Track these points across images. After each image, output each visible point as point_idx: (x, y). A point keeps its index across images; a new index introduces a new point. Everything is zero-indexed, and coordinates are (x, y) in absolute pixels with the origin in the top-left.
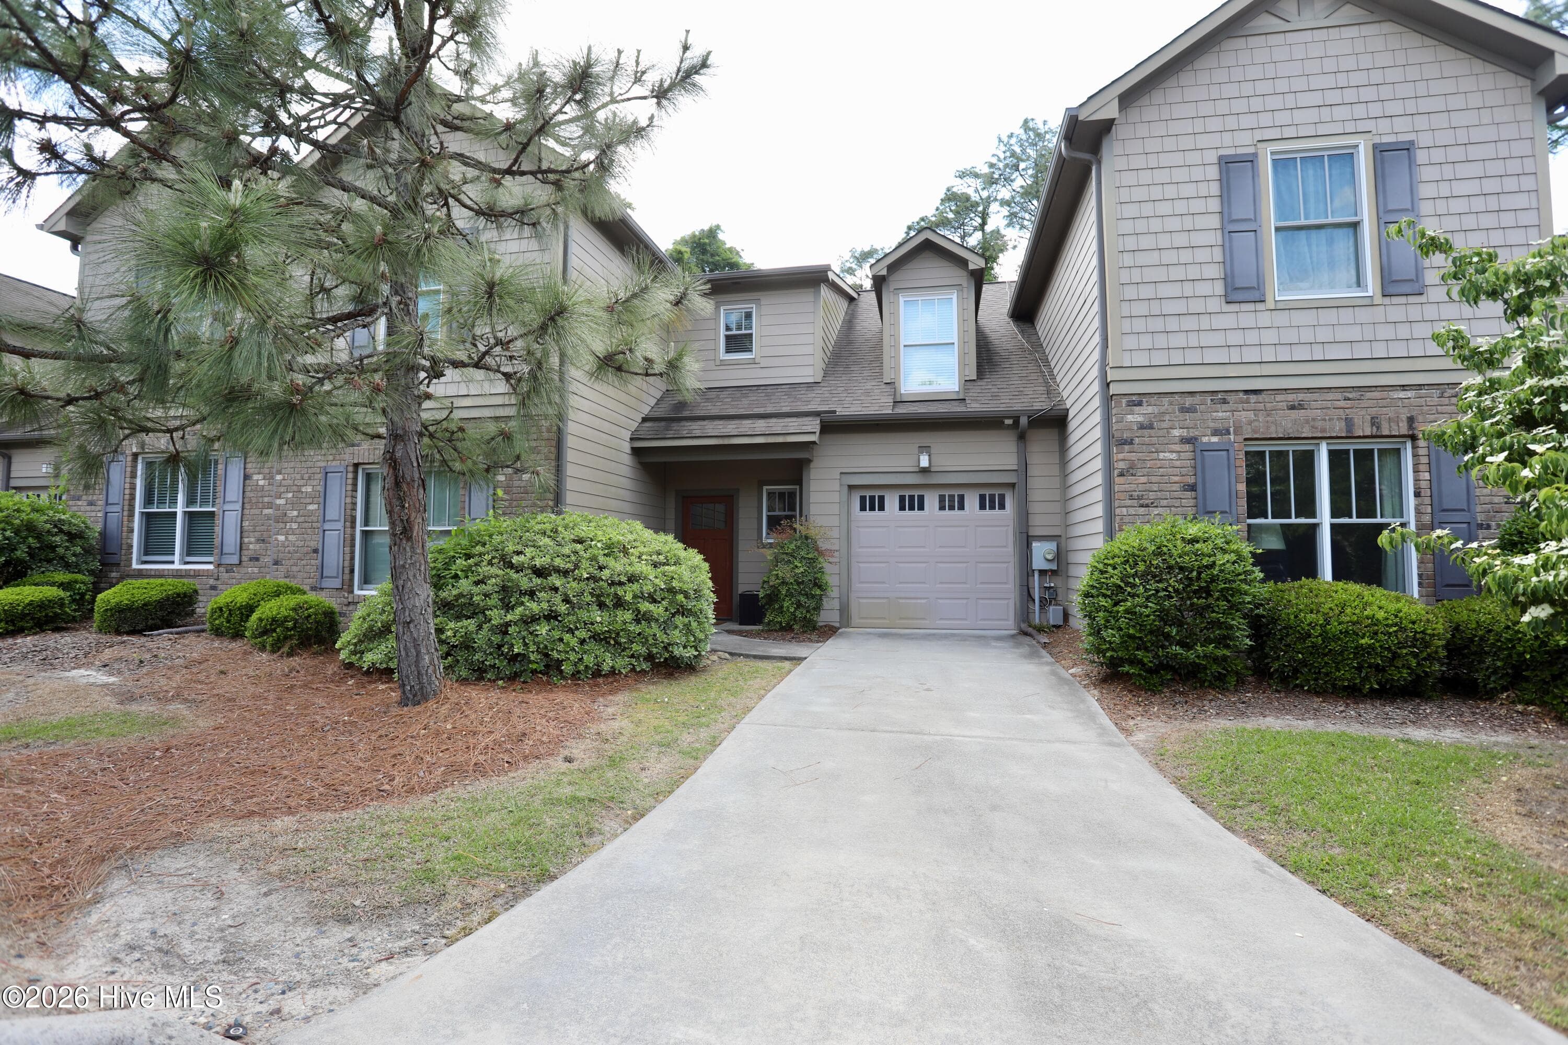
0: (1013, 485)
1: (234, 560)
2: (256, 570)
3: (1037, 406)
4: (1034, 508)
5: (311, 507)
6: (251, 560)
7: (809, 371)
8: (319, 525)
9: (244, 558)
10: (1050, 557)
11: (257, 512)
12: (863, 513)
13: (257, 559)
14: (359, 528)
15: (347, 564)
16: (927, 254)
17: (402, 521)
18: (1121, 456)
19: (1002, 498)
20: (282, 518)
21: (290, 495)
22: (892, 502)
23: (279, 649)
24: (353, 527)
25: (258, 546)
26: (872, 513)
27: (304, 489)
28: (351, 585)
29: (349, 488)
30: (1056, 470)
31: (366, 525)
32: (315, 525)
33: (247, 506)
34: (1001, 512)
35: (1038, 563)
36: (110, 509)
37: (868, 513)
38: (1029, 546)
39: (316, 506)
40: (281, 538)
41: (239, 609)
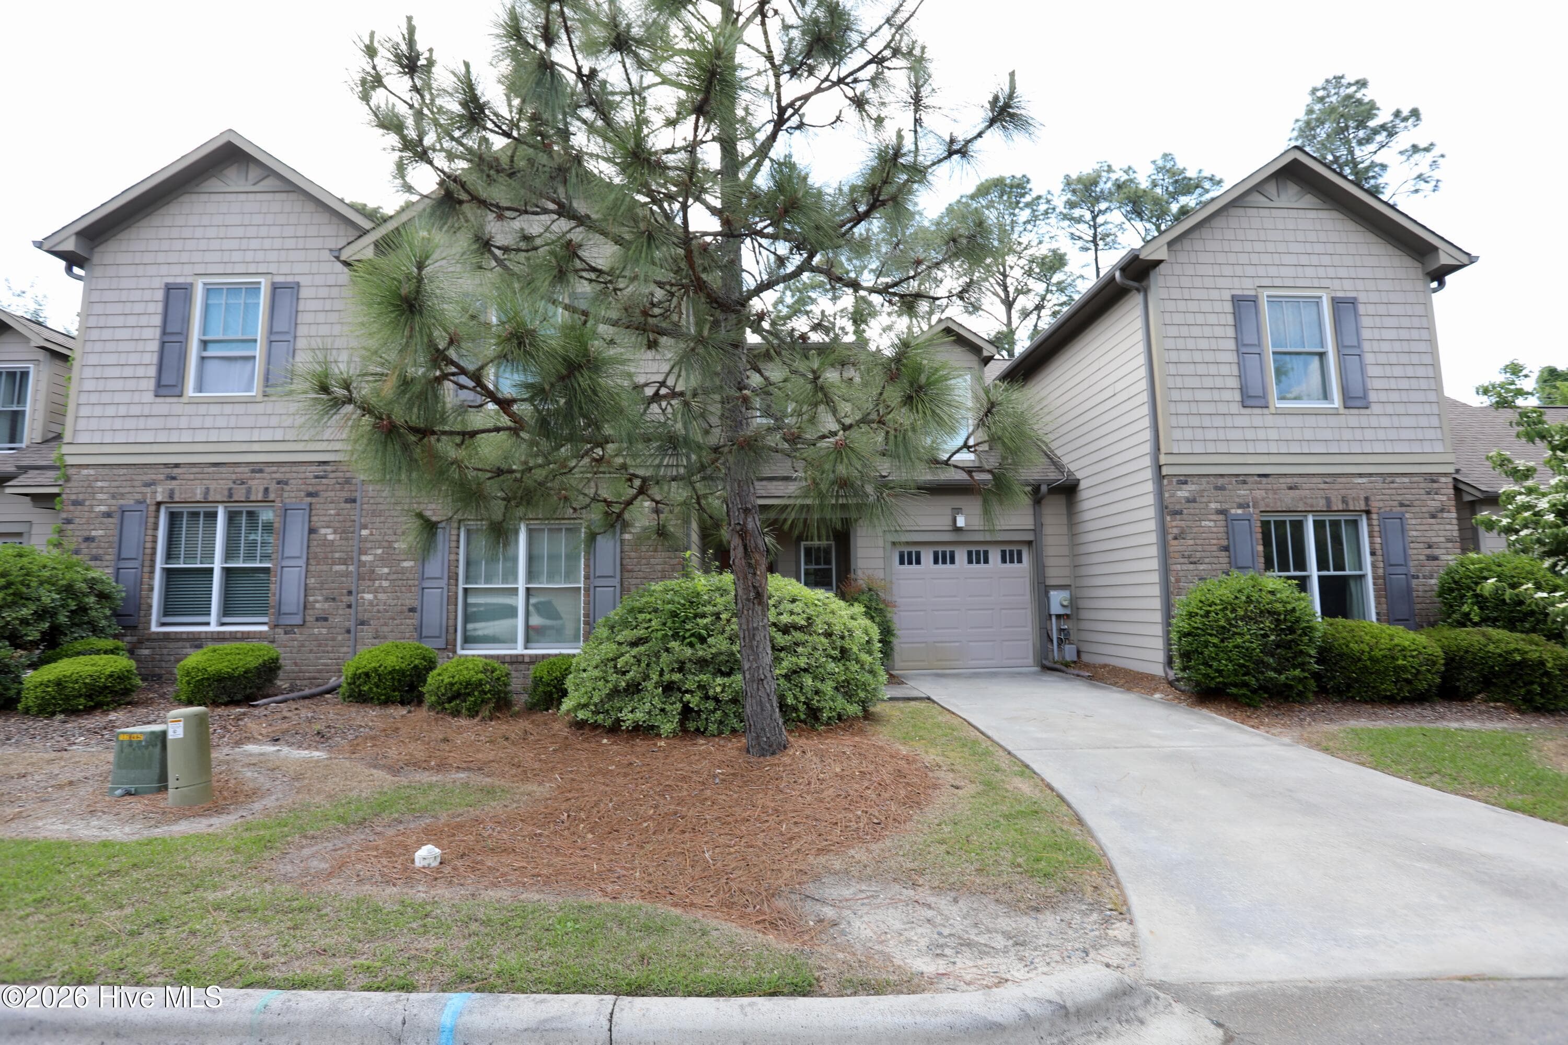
0: (1029, 543)
1: (298, 620)
2: (324, 631)
3: (1053, 478)
4: (1049, 562)
5: (406, 564)
6: (317, 619)
8: (416, 583)
9: (308, 618)
10: (1065, 603)
11: (325, 568)
12: (902, 567)
13: (326, 619)
14: (461, 585)
15: (451, 622)
18: (1174, 524)
19: (1020, 553)
20: (372, 576)
21: (379, 551)
22: (927, 557)
23: (477, 713)
24: (457, 585)
25: (326, 605)
26: (911, 567)
27: (396, 545)
28: (455, 646)
29: (454, 544)
30: (1064, 530)
31: (466, 583)
32: (410, 582)
33: (311, 561)
34: (1019, 565)
35: (1056, 609)
36: (123, 564)
37: (906, 567)
38: (1046, 594)
39: (411, 563)
40: (369, 597)
41: (390, 673)
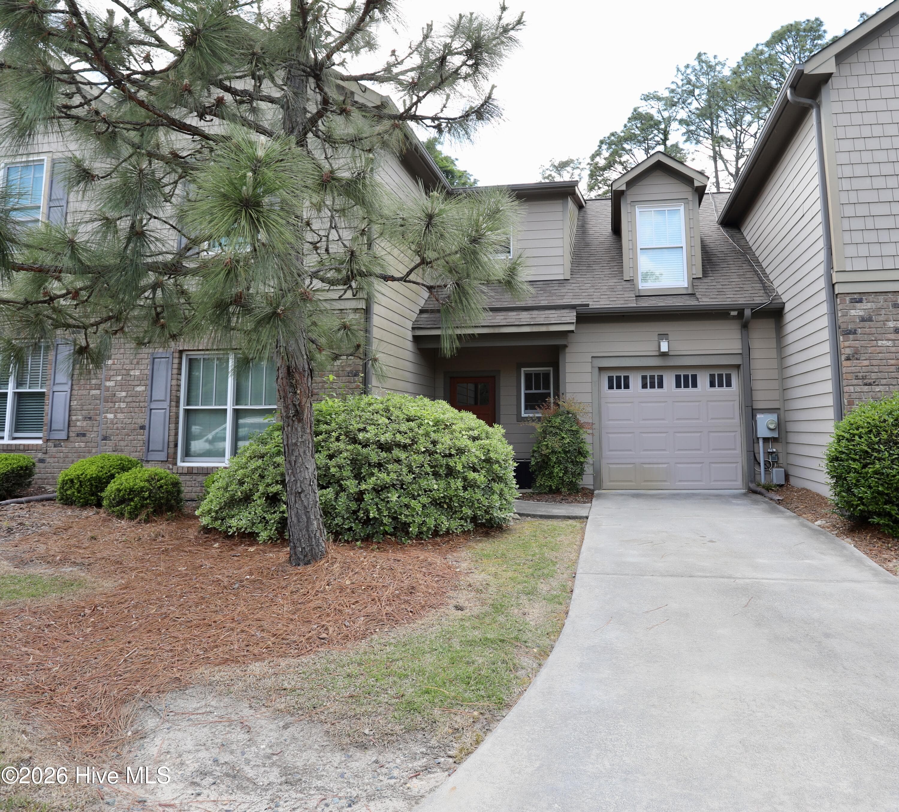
0: (738, 367)
1: (63, 435)
2: (83, 445)
3: (758, 300)
4: (757, 385)
5: (139, 389)
6: (78, 435)
7: (560, 270)
8: (146, 404)
9: (71, 434)
10: (772, 427)
11: (85, 392)
12: (611, 391)
13: (84, 435)
14: (182, 407)
15: (172, 439)
16: (658, 173)
17: (295, 405)
18: (847, 345)
19: (729, 377)
20: (111, 399)
21: (119, 378)
22: (635, 381)
23: (137, 516)
24: (178, 406)
25: (85, 423)
26: (619, 391)
27: (132, 373)
28: (175, 458)
29: (175, 371)
30: (773, 353)
31: (188, 404)
32: (142, 404)
33: (74, 386)
34: (728, 389)
35: (762, 432)
37: (615, 391)
38: (753, 417)
39: (143, 388)
40: (110, 416)
41: (89, 480)
